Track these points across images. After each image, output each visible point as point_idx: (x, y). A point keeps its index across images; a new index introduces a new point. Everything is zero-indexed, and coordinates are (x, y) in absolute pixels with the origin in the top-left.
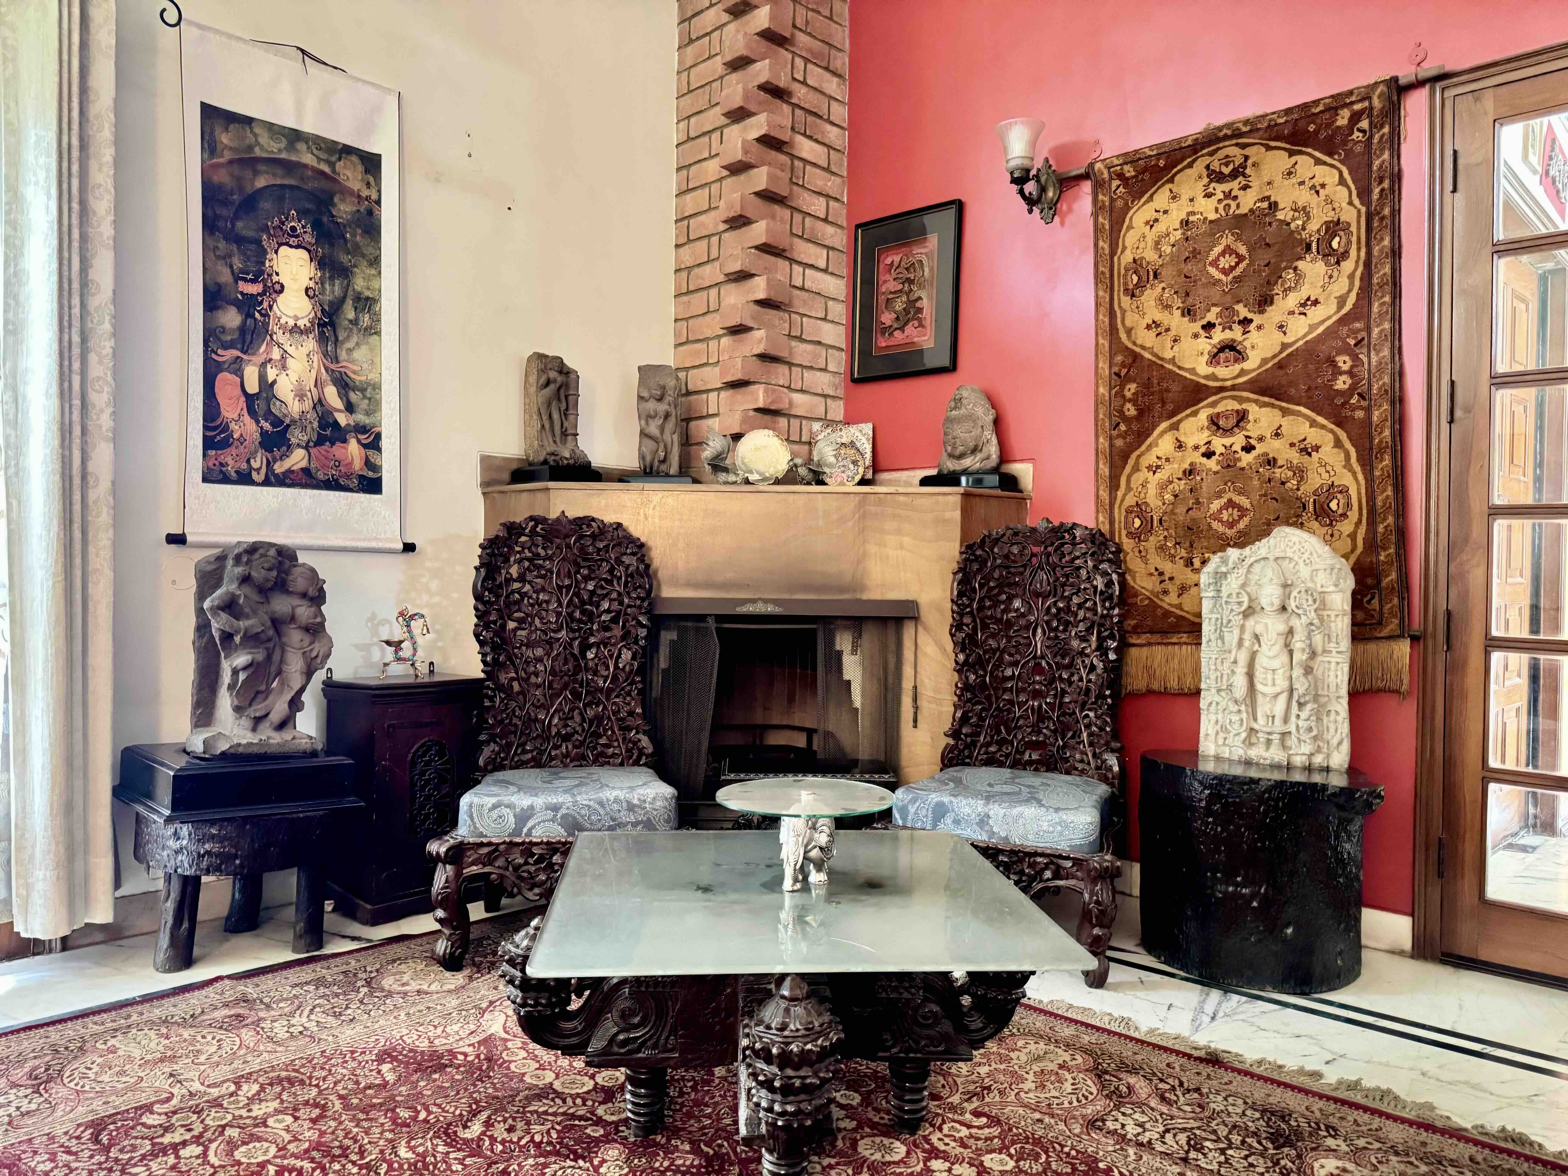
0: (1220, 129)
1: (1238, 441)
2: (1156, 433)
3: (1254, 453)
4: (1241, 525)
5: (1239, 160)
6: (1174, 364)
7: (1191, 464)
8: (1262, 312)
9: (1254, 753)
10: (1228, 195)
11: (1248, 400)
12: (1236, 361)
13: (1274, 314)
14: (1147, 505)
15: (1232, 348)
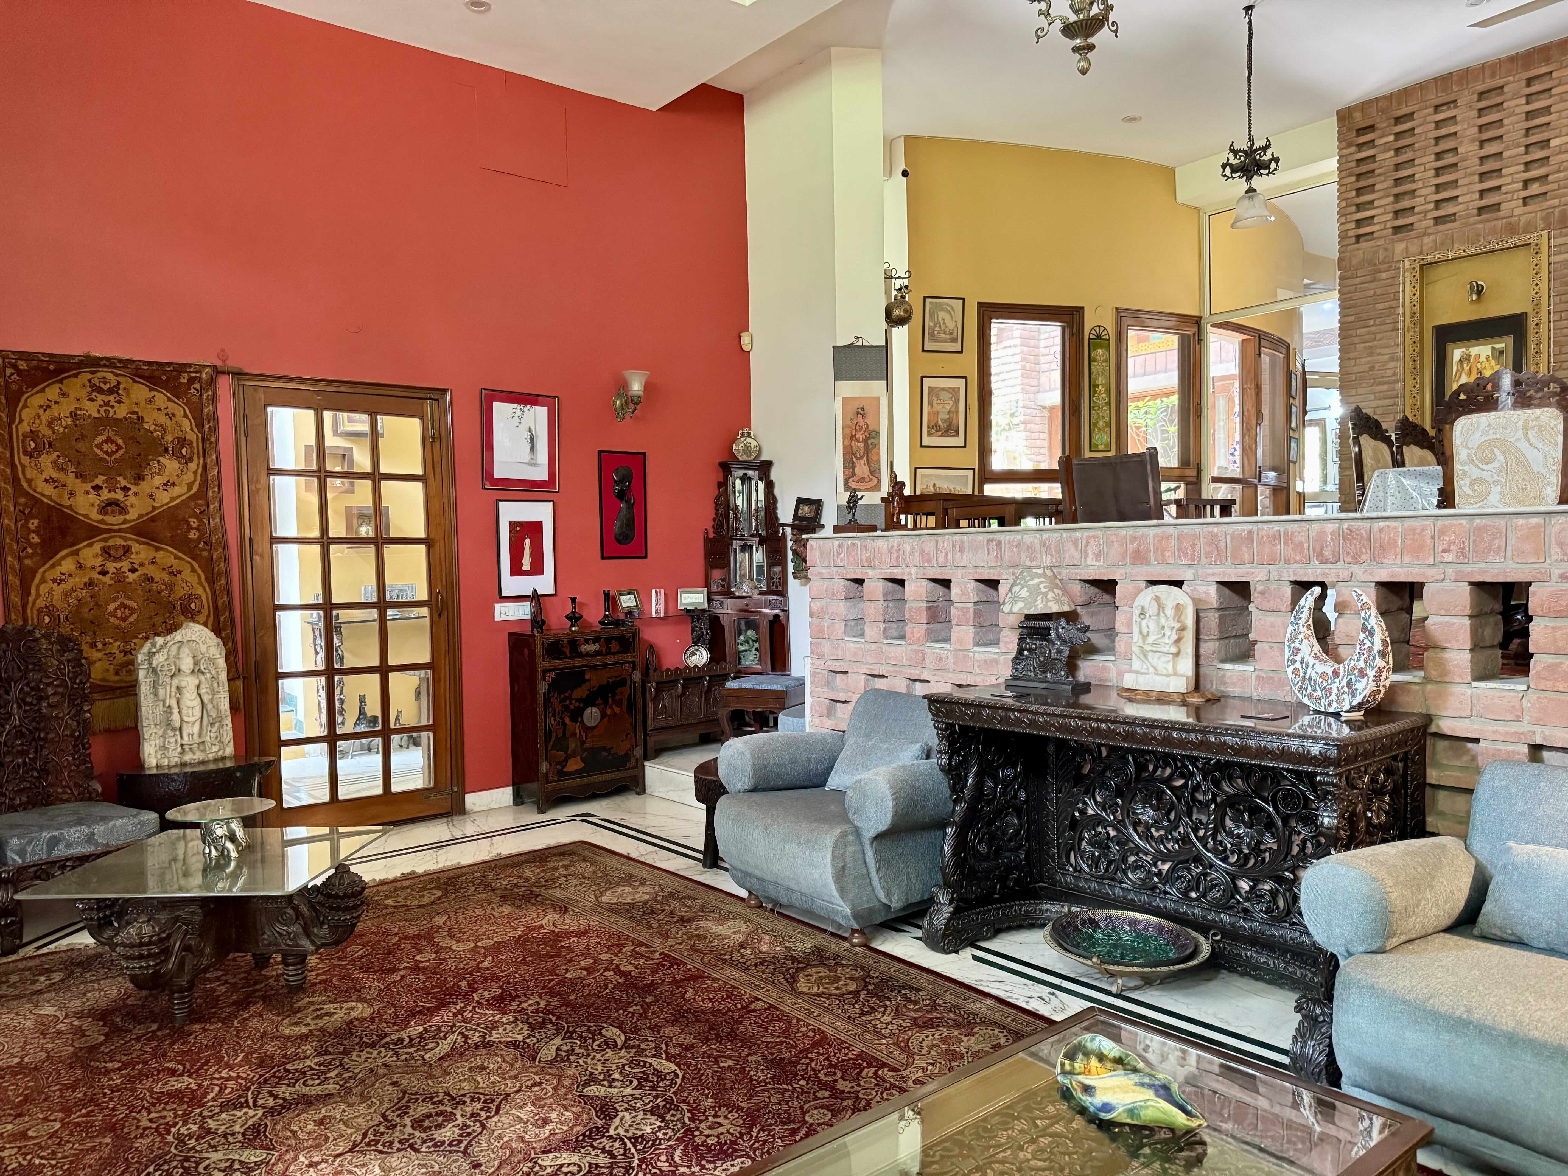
0: (102, 359)
1: (125, 565)
3: (137, 574)
4: (132, 619)
5: (114, 383)
6: (72, 510)
7: (90, 579)
8: (137, 484)
10: (106, 403)
11: (131, 539)
12: (121, 513)
13: (145, 487)
14: (53, 606)
15: (117, 505)
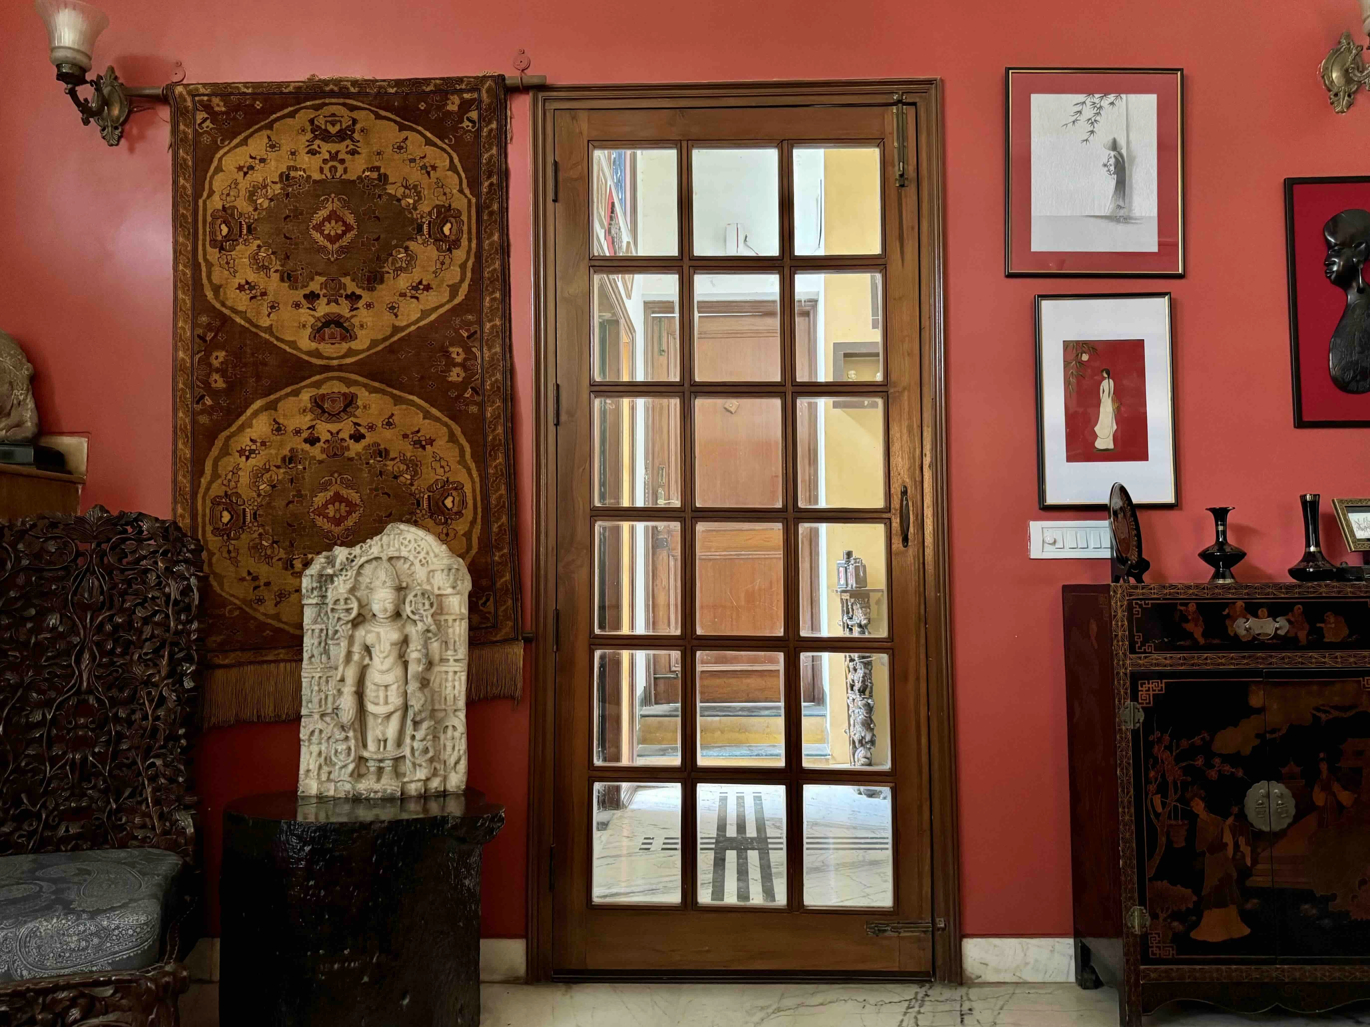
0: (326, 82)
1: (346, 428)
2: (249, 412)
3: (364, 443)
4: (350, 522)
5: (346, 122)
6: (272, 334)
7: (292, 450)
8: (371, 289)
9: (365, 786)
10: (334, 156)
11: (356, 383)
12: (343, 339)
13: (384, 293)
14: (238, 495)
15: (339, 324)
